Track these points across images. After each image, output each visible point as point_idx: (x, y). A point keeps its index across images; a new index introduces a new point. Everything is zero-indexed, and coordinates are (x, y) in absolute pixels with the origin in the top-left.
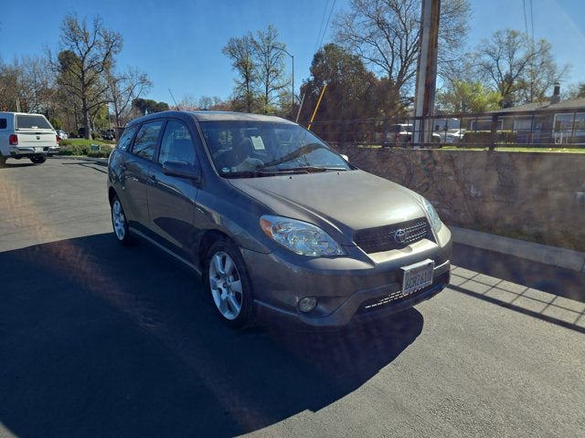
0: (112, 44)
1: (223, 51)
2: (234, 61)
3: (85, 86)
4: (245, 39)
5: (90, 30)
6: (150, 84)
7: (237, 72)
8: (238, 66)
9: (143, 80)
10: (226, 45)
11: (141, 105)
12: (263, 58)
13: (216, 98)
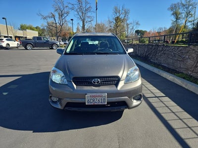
0: (126, 13)
1: (168, 9)
2: (172, 12)
3: (117, 27)
4: (178, 4)
5: (121, 9)
6: (139, 24)
7: (173, 16)
8: (173, 14)
9: (137, 24)
10: (170, 7)
11: (137, 32)
12: (186, 10)
13: (165, 28)
